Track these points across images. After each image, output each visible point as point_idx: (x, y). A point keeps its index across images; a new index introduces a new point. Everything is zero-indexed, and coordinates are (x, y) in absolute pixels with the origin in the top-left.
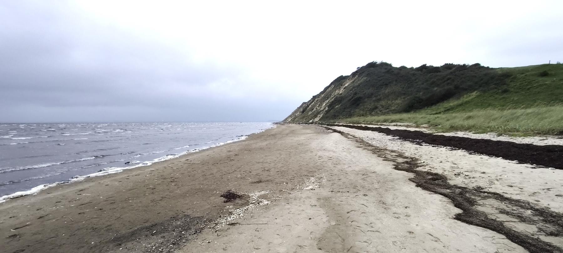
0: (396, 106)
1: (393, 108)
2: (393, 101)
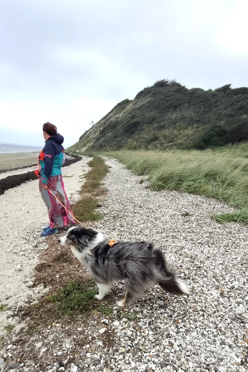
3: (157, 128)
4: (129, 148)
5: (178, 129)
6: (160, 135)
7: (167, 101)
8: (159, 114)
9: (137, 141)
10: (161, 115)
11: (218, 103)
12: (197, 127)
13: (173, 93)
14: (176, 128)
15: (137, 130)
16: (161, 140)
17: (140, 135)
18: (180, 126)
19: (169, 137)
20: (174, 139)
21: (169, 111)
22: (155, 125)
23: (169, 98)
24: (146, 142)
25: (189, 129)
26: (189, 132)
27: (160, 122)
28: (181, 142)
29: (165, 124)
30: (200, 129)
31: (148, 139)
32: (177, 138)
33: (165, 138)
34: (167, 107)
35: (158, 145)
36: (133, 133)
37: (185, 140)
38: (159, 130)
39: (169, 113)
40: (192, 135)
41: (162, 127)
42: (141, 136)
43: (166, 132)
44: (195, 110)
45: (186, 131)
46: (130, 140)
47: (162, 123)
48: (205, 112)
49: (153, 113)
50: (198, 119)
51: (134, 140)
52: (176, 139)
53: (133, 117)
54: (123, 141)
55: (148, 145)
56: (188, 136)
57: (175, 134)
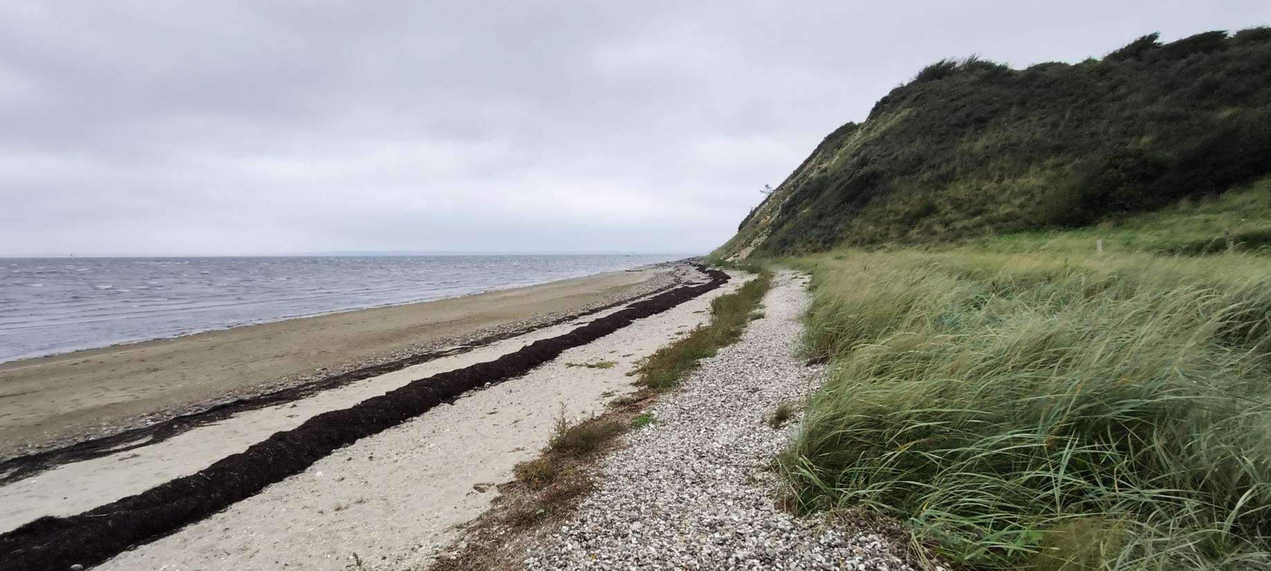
0: (1017, 202)
1: (1004, 210)
2: (1006, 182)
3: (929, 181)
4: (855, 242)
5: (996, 178)
6: (941, 200)
7: (956, 110)
8: (934, 147)
9: (877, 222)
10: (941, 146)
11: (1122, 90)
12: (1057, 166)
13: (971, 88)
14: (989, 177)
15: (875, 194)
16: (947, 214)
17: (884, 204)
18: (1002, 169)
19: (971, 201)
20: (984, 205)
21: (962, 135)
22: (926, 176)
23: (959, 103)
24: (902, 221)
25: (1032, 172)
26: (1033, 180)
27: (940, 165)
28: (1006, 211)
29: (955, 168)
30: (1068, 168)
31: (908, 213)
32: (996, 203)
33: (957, 205)
34: (957, 125)
35: (938, 228)
36: (864, 202)
37: (1022, 206)
38: (938, 188)
39: (964, 139)
40: (1044, 189)
41: (948, 178)
42: (888, 207)
43: (960, 190)
44: (1045, 121)
45: (1021, 181)
46: (857, 222)
47: (944, 169)
48: (1079, 120)
49: (918, 146)
50: (1057, 143)
51: (868, 220)
52: (990, 206)
53: (863, 163)
54: (840, 226)
55: (907, 231)
56: (1029, 193)
57: (986, 192)
